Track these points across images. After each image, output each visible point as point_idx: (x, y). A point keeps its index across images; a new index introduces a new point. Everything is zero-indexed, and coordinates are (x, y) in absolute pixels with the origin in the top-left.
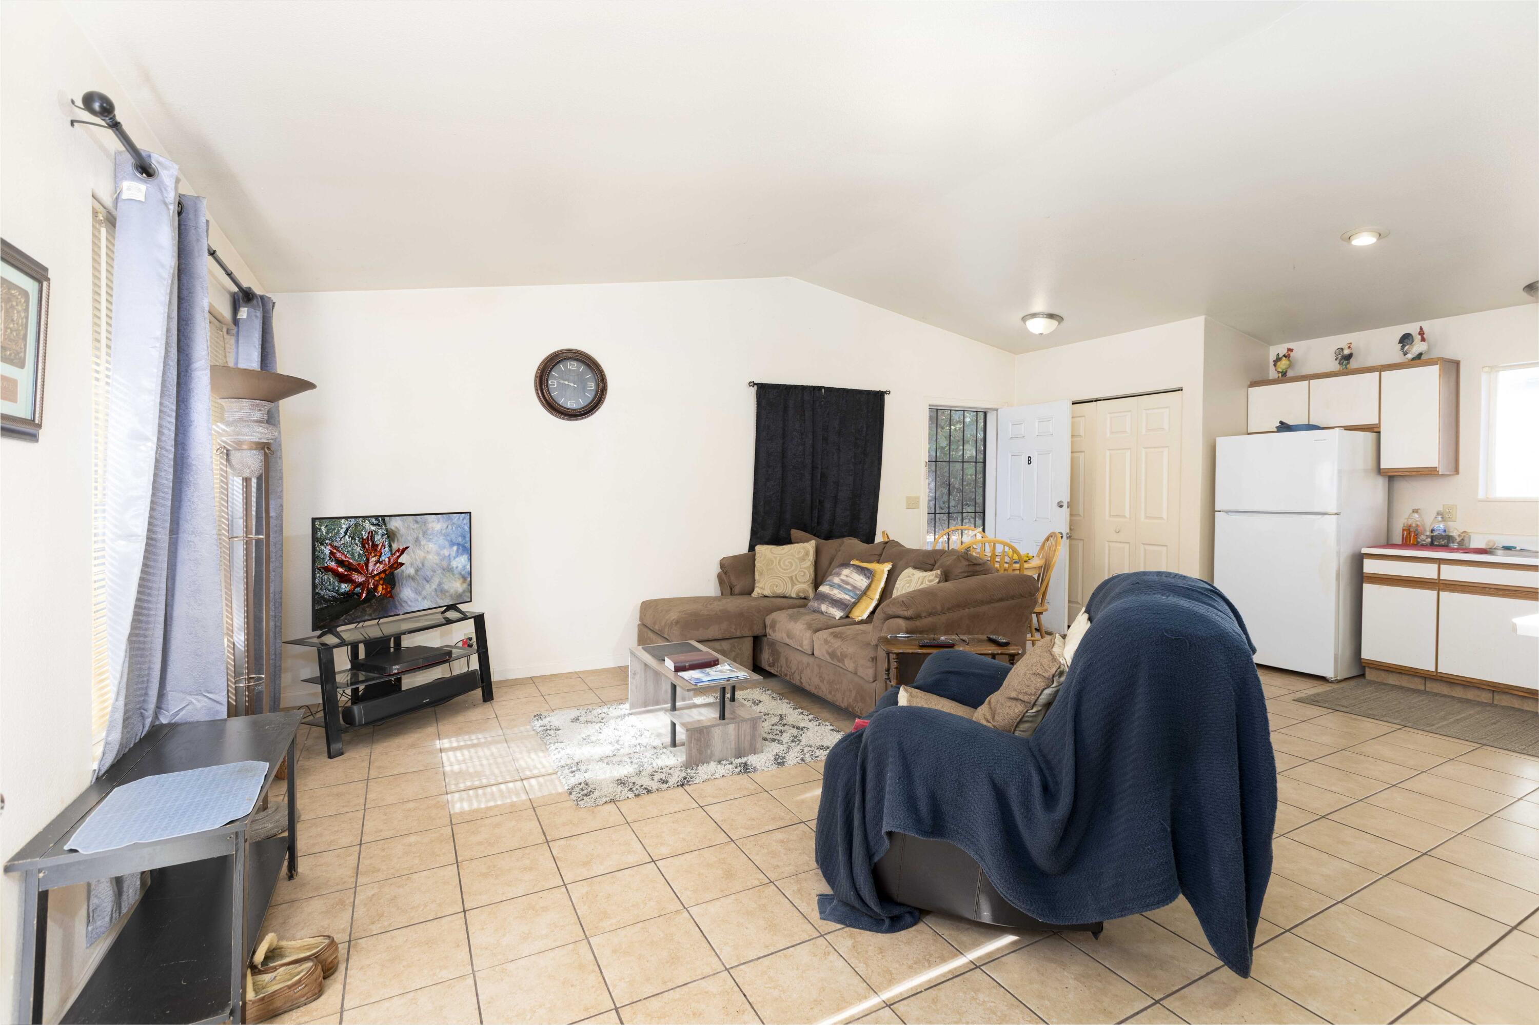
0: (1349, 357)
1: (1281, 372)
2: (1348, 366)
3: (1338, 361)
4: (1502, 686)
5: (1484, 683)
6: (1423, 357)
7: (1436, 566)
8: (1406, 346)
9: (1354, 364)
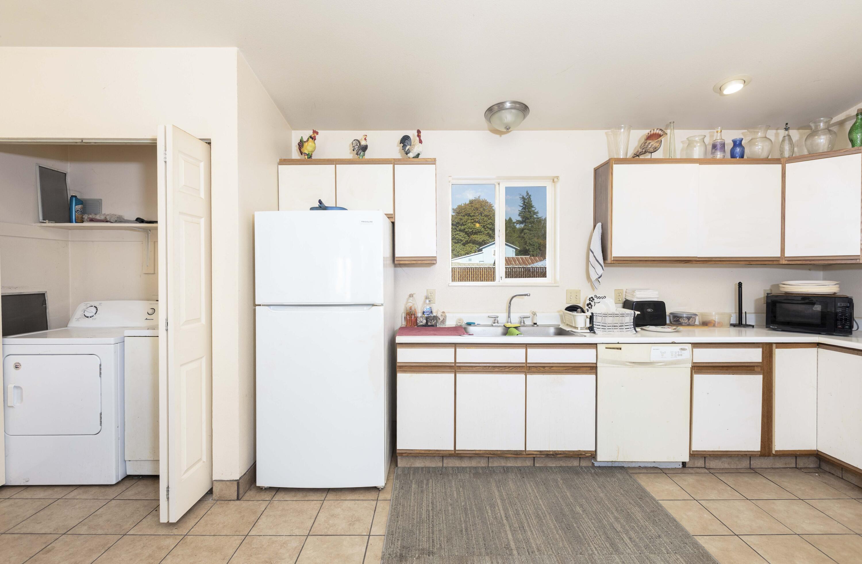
0: (364, 148)
1: (308, 155)
2: (364, 157)
3: (355, 152)
4: (499, 453)
5: (487, 452)
6: (420, 157)
7: (453, 350)
8: (406, 146)
9: (368, 155)
